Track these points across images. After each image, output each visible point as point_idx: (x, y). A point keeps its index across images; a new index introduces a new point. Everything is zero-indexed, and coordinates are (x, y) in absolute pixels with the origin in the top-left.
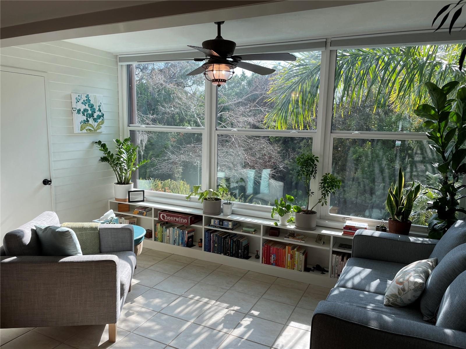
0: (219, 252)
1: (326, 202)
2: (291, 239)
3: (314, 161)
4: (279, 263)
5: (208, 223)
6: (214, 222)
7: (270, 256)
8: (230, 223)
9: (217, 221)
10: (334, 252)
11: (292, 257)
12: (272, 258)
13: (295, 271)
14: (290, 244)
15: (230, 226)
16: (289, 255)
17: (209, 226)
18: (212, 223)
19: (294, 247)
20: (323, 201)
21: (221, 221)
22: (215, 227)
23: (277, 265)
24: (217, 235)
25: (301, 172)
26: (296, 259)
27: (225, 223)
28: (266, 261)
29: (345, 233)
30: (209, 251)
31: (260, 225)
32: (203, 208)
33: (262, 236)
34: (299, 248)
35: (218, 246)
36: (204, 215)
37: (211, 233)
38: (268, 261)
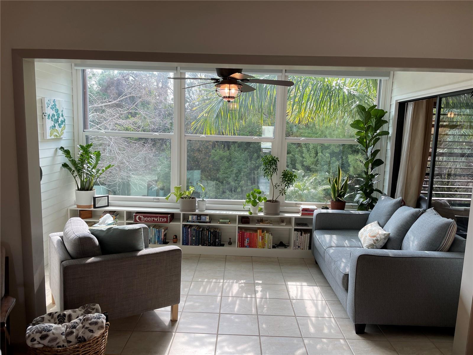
0: (197, 243)
2: (261, 224)
3: (275, 161)
4: (252, 245)
5: (186, 218)
6: (192, 218)
7: (244, 240)
8: (208, 217)
9: (195, 217)
10: (295, 230)
11: (263, 238)
12: (246, 242)
13: (266, 249)
14: (259, 228)
15: (208, 220)
16: (260, 237)
17: (188, 221)
18: (190, 219)
19: (263, 230)
20: (283, 192)
21: (199, 216)
22: (194, 222)
23: (250, 247)
24: (194, 229)
25: (267, 170)
26: (266, 240)
27: (203, 218)
28: (241, 245)
29: (303, 214)
30: (187, 244)
31: (235, 216)
32: (179, 205)
33: (237, 225)
34: (268, 230)
35: (196, 238)
36: (182, 213)
37: (188, 228)
38: (242, 245)
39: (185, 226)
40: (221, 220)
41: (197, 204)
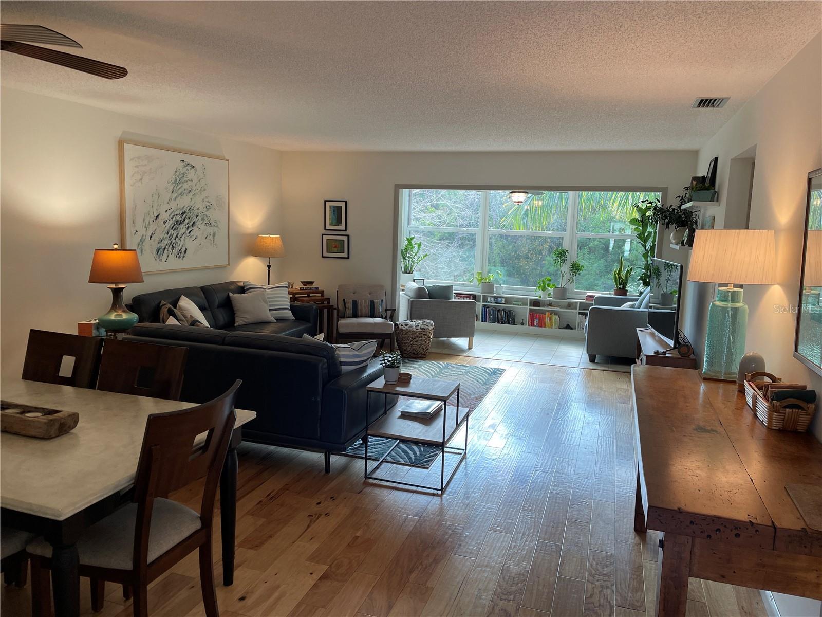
0: (494, 322)
1: (573, 281)
2: (549, 307)
3: (565, 253)
4: (541, 325)
5: (485, 300)
6: (490, 299)
7: (534, 320)
8: (503, 299)
9: (492, 299)
10: (580, 313)
11: (550, 320)
12: (536, 322)
13: (553, 330)
14: (548, 311)
15: (503, 302)
16: (548, 318)
17: (486, 302)
18: (489, 300)
19: (551, 312)
20: (571, 280)
21: (496, 298)
22: (492, 303)
23: (539, 326)
24: (492, 309)
25: (557, 261)
26: (554, 321)
27: (499, 299)
29: (587, 300)
30: (485, 321)
31: (527, 299)
32: (480, 289)
33: (528, 307)
34: (555, 313)
35: (493, 316)
36: (482, 295)
37: (487, 308)
38: (532, 325)
39: (484, 306)
40: (514, 303)
41: (495, 289)
